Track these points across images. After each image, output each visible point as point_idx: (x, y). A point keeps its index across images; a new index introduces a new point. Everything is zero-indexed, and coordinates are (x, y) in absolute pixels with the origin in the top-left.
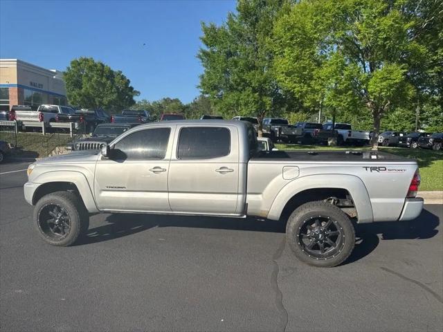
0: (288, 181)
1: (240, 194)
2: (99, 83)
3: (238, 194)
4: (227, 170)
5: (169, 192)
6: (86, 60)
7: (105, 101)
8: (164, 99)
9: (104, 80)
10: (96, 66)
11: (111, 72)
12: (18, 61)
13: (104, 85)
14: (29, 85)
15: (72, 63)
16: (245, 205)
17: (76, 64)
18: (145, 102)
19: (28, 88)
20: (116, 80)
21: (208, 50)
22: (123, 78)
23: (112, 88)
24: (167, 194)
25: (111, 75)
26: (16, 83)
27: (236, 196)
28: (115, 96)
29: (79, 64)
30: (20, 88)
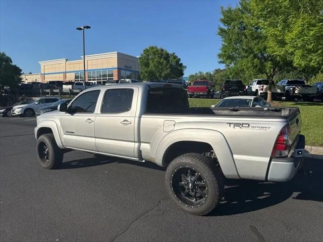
0: (167, 133)
1: (136, 142)
2: (159, 63)
3: (135, 142)
4: (127, 123)
5: (96, 138)
6: (153, 48)
7: (163, 75)
8: (216, 70)
9: (162, 60)
10: (158, 51)
11: (167, 54)
12: (118, 53)
13: (162, 64)
14: (123, 67)
15: (144, 51)
16: (140, 152)
17: (146, 51)
18: (201, 73)
19: (122, 69)
20: (170, 59)
21: (226, 28)
22: (175, 57)
23: (167, 65)
24: (95, 139)
25: (167, 57)
26: (117, 67)
27: (133, 143)
28: (169, 71)
29: (148, 51)
30: (119, 69)
